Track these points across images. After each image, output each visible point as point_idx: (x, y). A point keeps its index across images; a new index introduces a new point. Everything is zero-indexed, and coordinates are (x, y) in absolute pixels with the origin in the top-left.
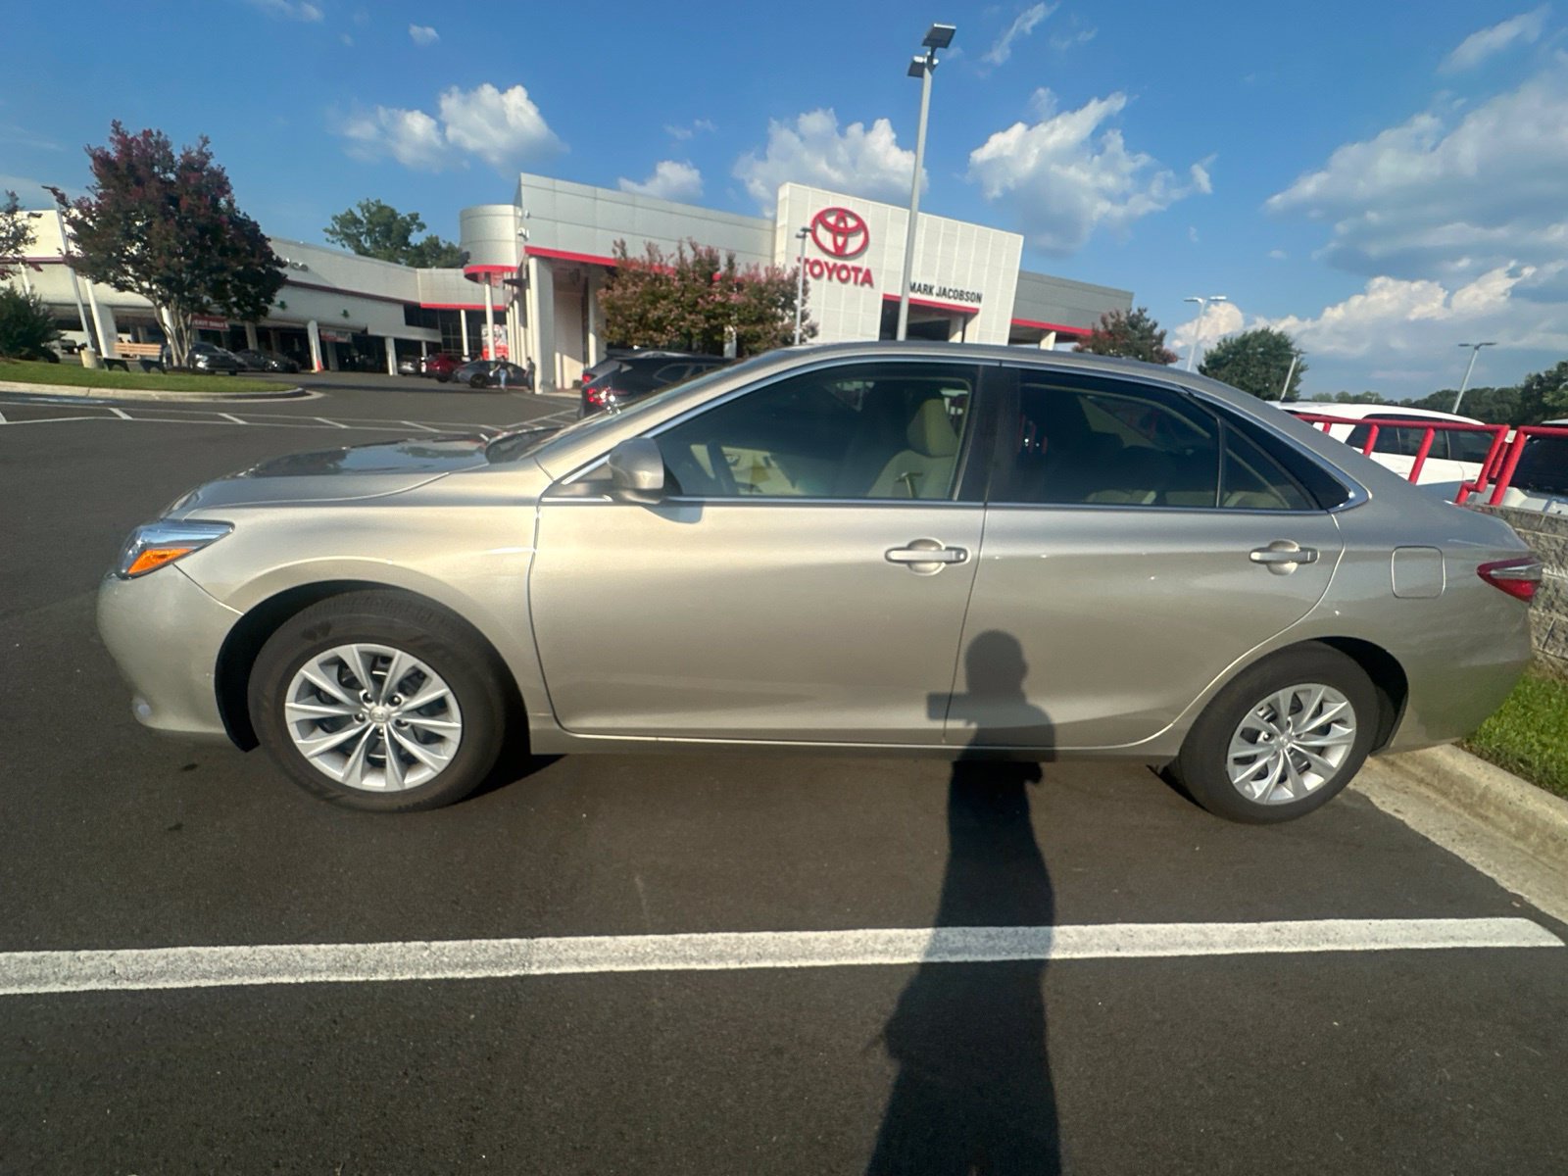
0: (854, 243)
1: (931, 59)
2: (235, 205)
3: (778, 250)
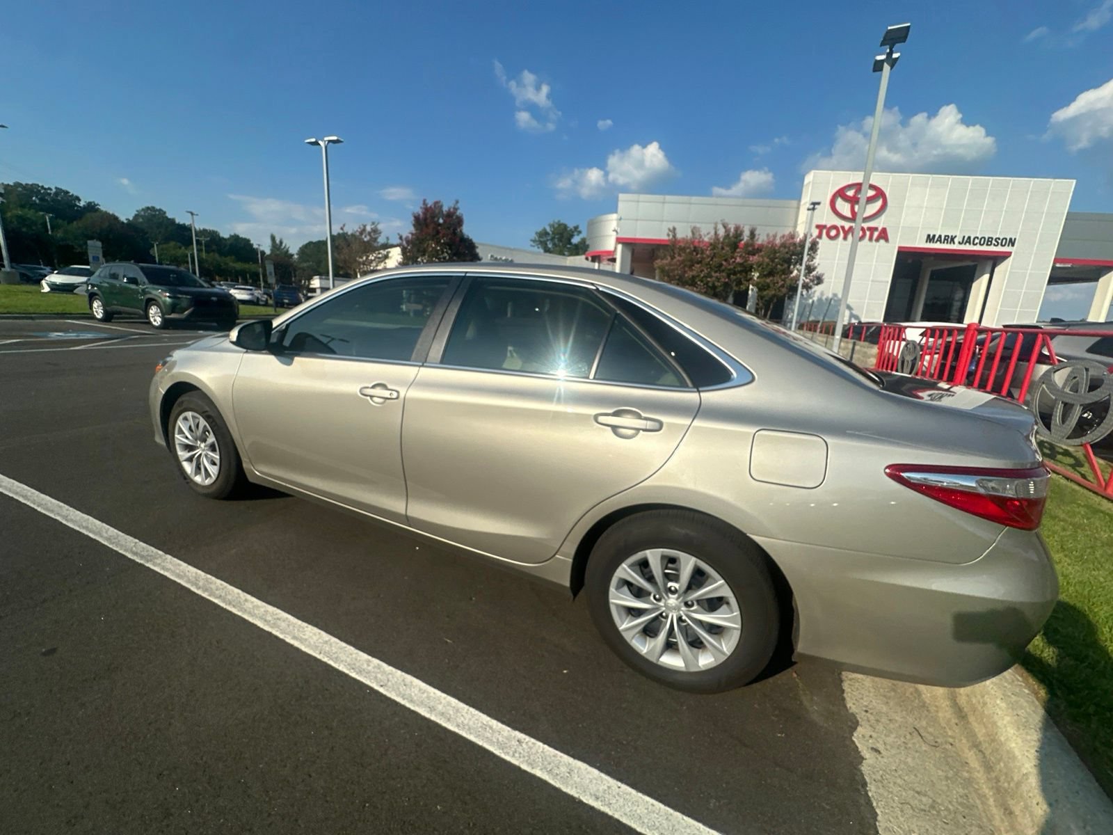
0: (872, 209)
1: (890, 55)
3: (800, 221)
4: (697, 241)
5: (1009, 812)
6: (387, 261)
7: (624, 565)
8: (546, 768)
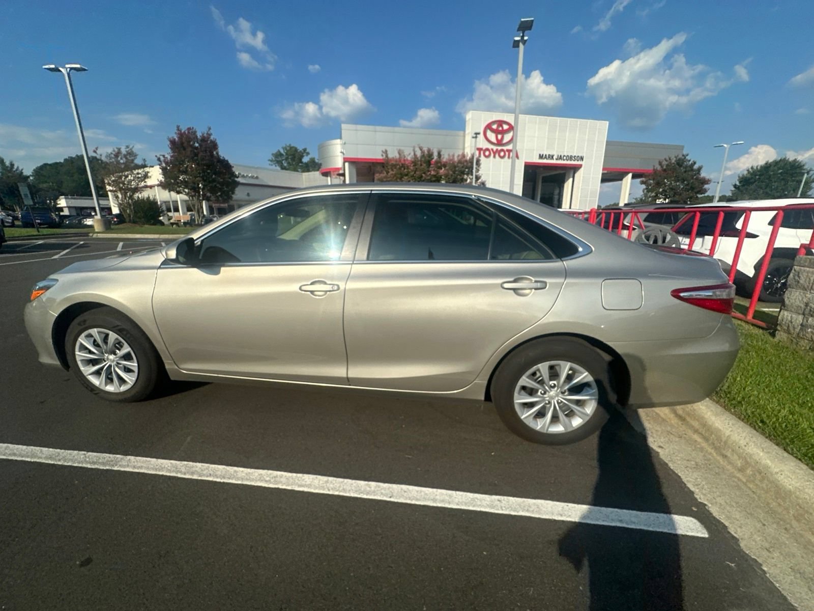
0: (507, 137)
1: (523, 37)
2: (219, 154)
3: (466, 145)
4: (402, 159)
7: (524, 377)
8: (524, 510)
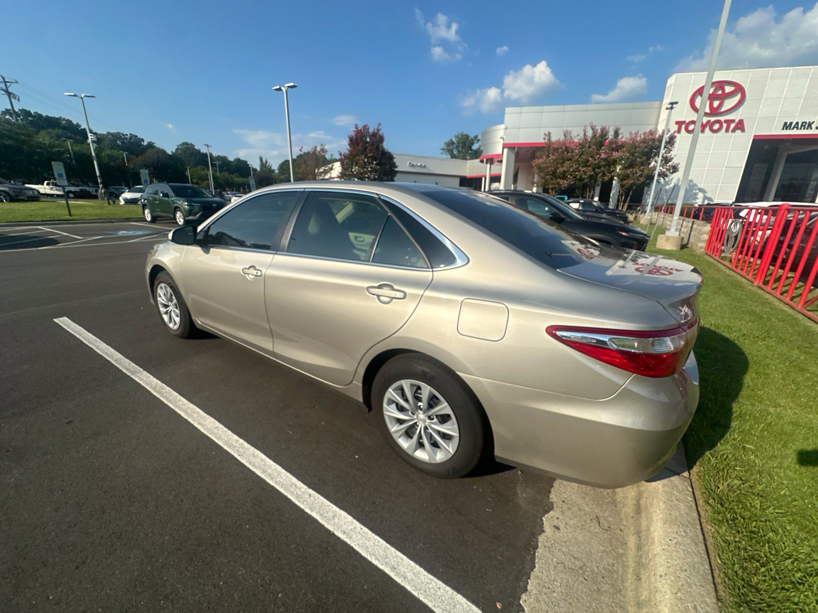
2: (384, 147)
3: (660, 120)
4: (568, 142)
5: (638, 579)
6: (332, 172)
7: (390, 390)
